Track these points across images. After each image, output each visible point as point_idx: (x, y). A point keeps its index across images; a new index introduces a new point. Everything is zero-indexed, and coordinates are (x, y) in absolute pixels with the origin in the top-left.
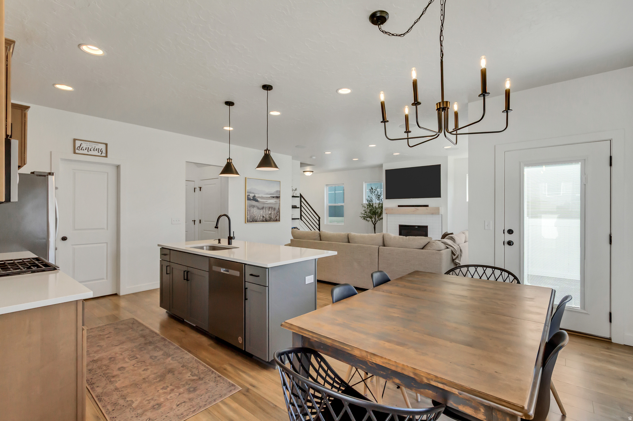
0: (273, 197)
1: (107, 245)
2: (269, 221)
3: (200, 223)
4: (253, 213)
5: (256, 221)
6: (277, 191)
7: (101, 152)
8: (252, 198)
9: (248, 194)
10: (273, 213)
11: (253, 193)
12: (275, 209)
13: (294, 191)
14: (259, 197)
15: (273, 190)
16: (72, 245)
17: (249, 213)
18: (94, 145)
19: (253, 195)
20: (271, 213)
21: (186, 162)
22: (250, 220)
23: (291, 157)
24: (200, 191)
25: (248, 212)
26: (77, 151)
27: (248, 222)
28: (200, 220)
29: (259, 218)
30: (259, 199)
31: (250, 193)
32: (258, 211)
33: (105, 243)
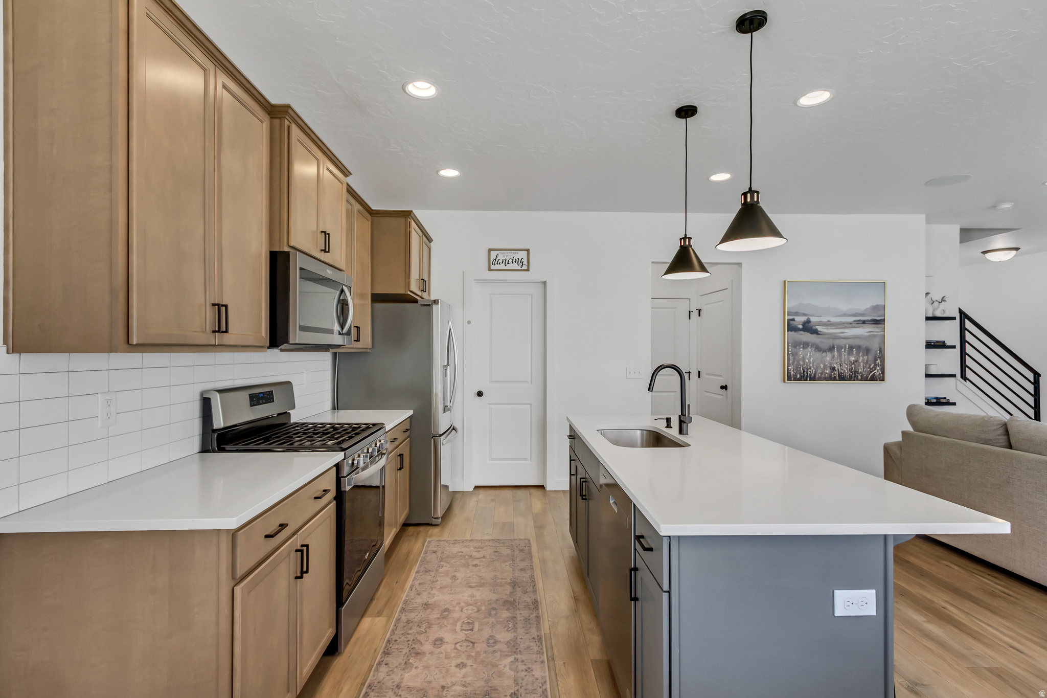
0: (864, 322)
1: (531, 407)
2: (850, 380)
3: (699, 377)
4: (804, 361)
5: (813, 378)
6: (876, 308)
7: (521, 264)
8: (801, 327)
9: (791, 317)
10: (863, 360)
11: (805, 315)
12: (867, 351)
13: (936, 304)
14: (821, 324)
15: (863, 304)
16: (489, 404)
17: (794, 359)
18: (512, 255)
19: (804, 319)
20: (856, 361)
21: (653, 262)
22: (796, 375)
23: (922, 217)
24: (699, 315)
25: (791, 358)
26: (493, 267)
27: (789, 379)
28: (699, 372)
29: (820, 371)
30: (819, 328)
31: (797, 314)
32: (818, 354)
33: (529, 404)
